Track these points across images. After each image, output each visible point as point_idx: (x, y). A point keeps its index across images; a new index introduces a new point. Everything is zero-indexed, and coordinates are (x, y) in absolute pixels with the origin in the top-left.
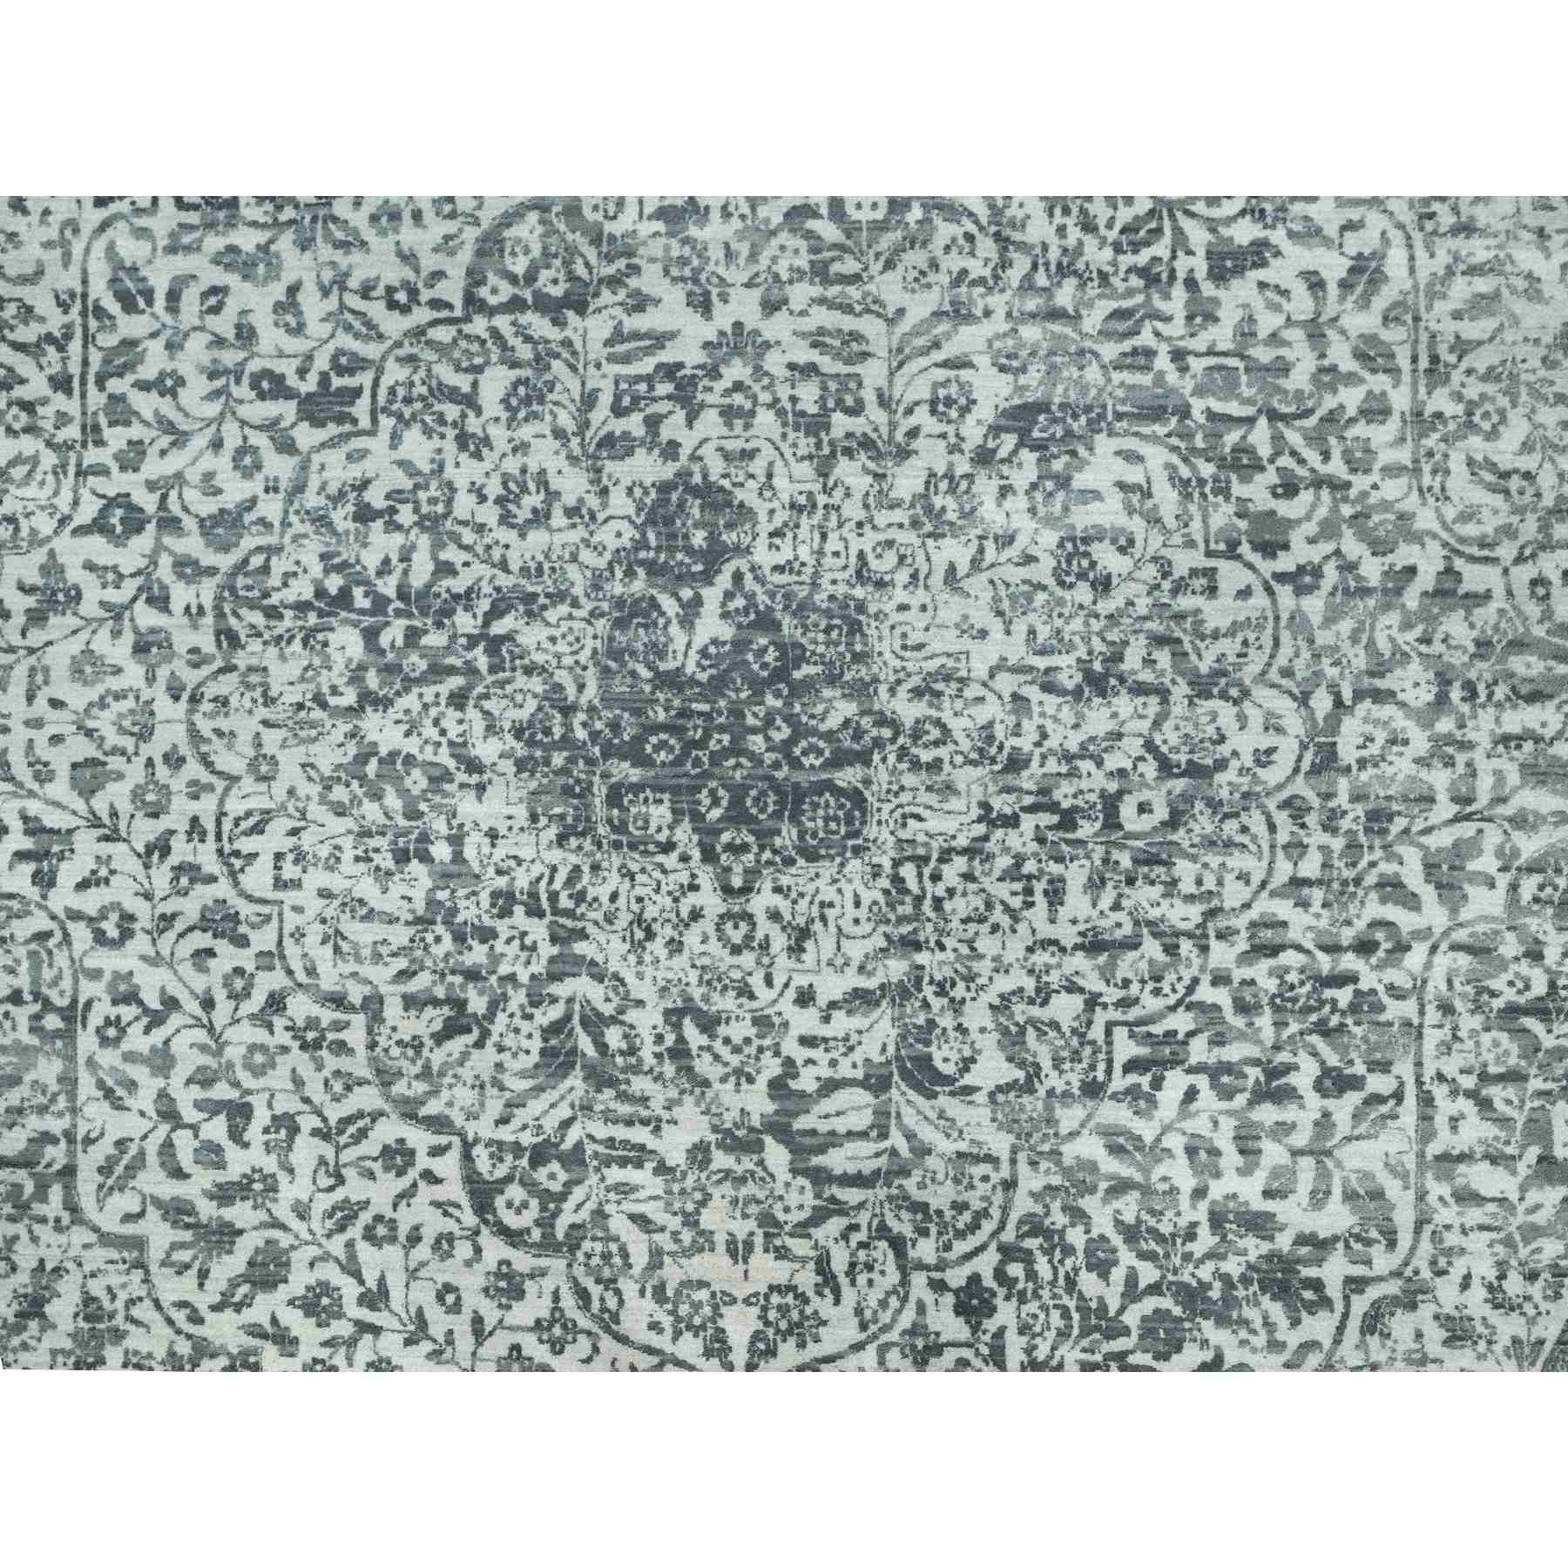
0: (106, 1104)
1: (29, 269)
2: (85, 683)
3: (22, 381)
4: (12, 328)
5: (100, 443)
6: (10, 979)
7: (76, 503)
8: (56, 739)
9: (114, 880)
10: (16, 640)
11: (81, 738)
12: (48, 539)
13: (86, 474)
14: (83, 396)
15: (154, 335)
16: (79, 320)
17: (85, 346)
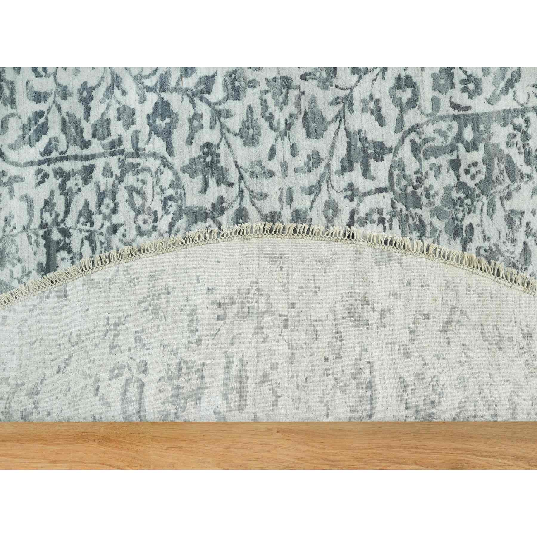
0: (517, 86)
1: (25, 205)
2: (259, 134)
3: (87, 204)
4: (58, 215)
5: (120, 140)
6: (444, 170)
7: (154, 155)
8: (294, 152)
9: (377, 96)
10: (235, 190)
11: (291, 132)
12: (176, 174)
13: (137, 149)
14: (94, 156)
15: (59, 109)
16: (52, 166)
17: (67, 158)
